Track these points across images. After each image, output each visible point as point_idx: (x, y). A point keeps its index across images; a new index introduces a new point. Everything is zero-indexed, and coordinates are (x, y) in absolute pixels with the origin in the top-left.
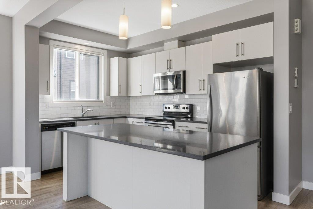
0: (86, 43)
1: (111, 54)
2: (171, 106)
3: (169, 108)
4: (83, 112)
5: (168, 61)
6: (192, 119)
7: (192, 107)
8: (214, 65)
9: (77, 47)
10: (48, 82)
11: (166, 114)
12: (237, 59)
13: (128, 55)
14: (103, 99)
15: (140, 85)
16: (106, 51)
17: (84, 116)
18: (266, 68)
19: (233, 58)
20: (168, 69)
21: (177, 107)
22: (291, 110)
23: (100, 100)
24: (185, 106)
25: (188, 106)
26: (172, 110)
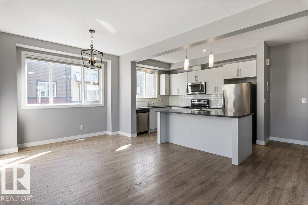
0: (151, 67)
1: (161, 72)
2: (196, 101)
3: (195, 102)
4: (148, 104)
5: (195, 77)
6: (209, 107)
7: (209, 101)
8: (225, 80)
9: (144, 69)
11: (192, 104)
12: (237, 77)
14: (157, 97)
15: (178, 90)
16: (158, 71)
17: (149, 106)
18: (253, 82)
19: (235, 76)
20: (195, 81)
21: (199, 101)
22: (265, 102)
24: (205, 101)
25: (207, 101)
26: (197, 102)
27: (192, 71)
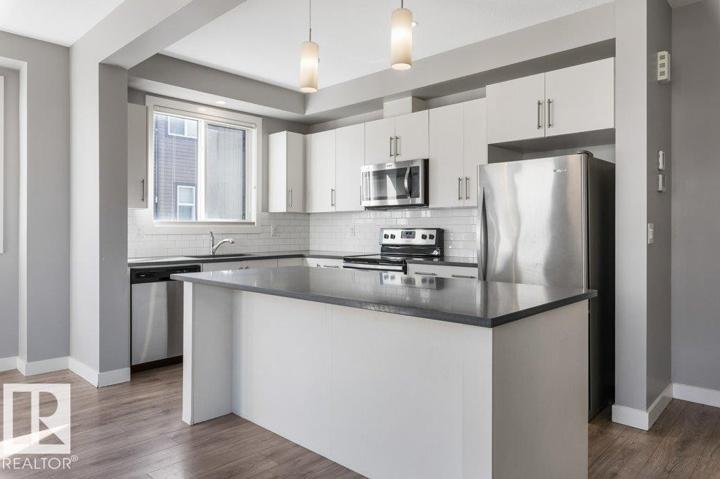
0: (221, 101)
1: (272, 125)
2: (398, 233)
3: (393, 237)
4: (213, 245)
5: (391, 139)
6: (442, 259)
7: (441, 234)
8: (491, 147)
9: (202, 109)
10: (143, 181)
11: (385, 248)
12: (540, 134)
13: (306, 127)
14: (254, 219)
15: (332, 190)
16: (261, 119)
17: (217, 253)
18: (600, 153)
19: (530, 132)
20: (391, 155)
21: (409, 234)
22: (651, 237)
23: (247, 220)
24: (427, 233)
25: (434, 233)
26: (399, 240)
27: (381, 117)
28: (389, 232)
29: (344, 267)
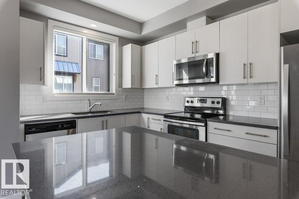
1: (123, 41)
2: (196, 100)
3: (192, 102)
4: (90, 106)
5: (193, 43)
6: (226, 118)
7: (224, 101)
11: (187, 108)
13: (142, 42)
14: (114, 92)
15: (156, 76)
16: (118, 38)
17: (92, 110)
20: (193, 53)
21: (202, 100)
23: (111, 92)
24: (216, 100)
25: (220, 100)
26: (197, 104)
28: (190, 99)
29: (164, 120)
